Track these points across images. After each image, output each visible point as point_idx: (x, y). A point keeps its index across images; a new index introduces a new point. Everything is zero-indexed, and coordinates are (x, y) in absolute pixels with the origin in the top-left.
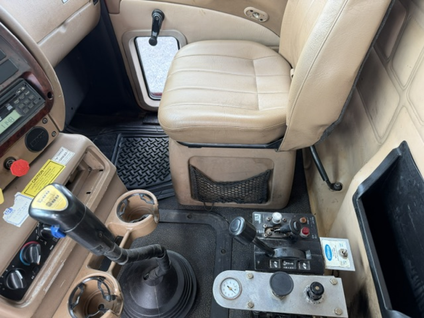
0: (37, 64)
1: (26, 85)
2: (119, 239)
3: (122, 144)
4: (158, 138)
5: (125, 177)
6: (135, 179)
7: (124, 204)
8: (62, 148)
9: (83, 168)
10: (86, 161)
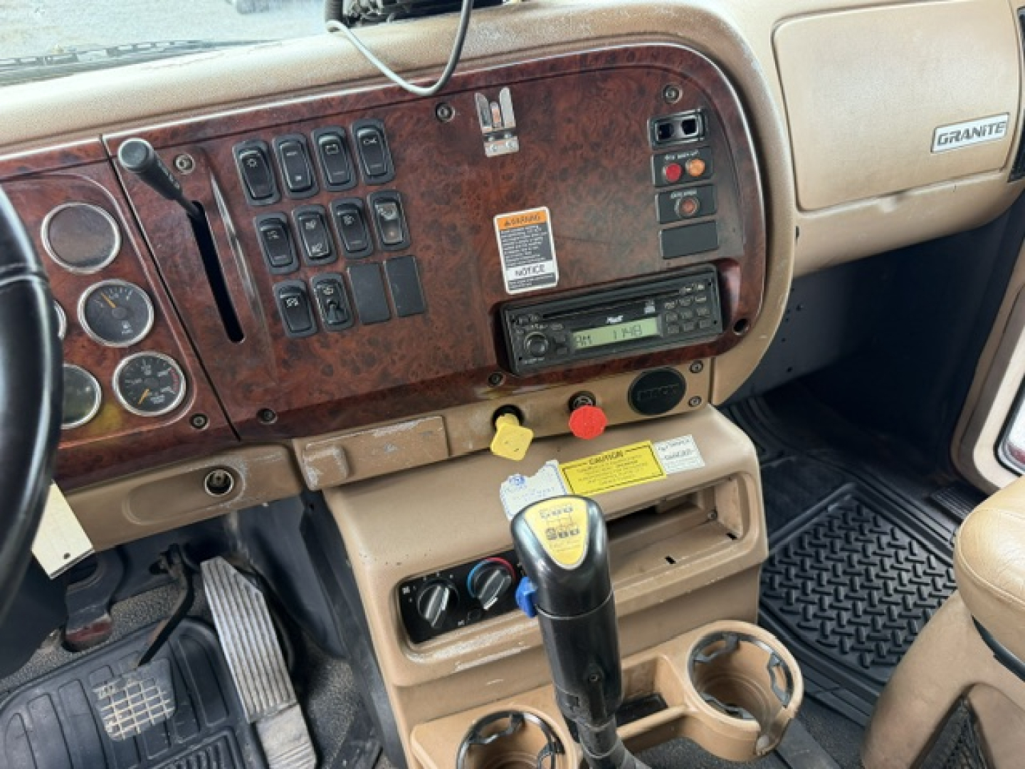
0: (763, 255)
1: (710, 284)
2: (656, 701)
3: (839, 508)
4: (937, 557)
5: (785, 583)
6: (802, 605)
7: (722, 644)
8: (690, 438)
9: (700, 504)
10: (717, 495)
